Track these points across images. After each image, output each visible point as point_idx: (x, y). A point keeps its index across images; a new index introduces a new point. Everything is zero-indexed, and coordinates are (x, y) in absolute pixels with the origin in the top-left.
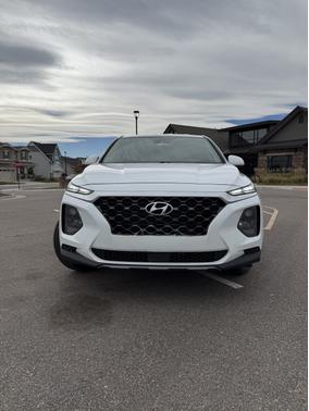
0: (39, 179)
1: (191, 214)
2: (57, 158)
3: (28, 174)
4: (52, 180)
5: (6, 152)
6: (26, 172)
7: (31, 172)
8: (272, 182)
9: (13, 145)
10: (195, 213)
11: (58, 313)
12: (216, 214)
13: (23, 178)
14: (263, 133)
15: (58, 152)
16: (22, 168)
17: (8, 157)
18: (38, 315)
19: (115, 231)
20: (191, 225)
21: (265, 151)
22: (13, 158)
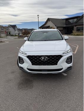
0: (12, 36)
1: (53, 60)
2: (16, 29)
3: (9, 34)
4: (16, 36)
5: (2, 28)
6: (8, 34)
7: (10, 34)
8: (78, 35)
9: (4, 26)
10: (54, 59)
11: (20, 85)
12: (60, 59)
13: (8, 35)
14: (75, 20)
15: (17, 28)
16: (7, 32)
17: (3, 30)
18: (15, 86)
19: (33, 64)
20: (53, 63)
21: (76, 26)
22: (4, 30)
